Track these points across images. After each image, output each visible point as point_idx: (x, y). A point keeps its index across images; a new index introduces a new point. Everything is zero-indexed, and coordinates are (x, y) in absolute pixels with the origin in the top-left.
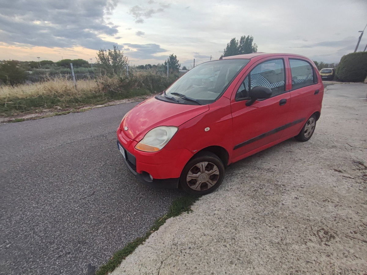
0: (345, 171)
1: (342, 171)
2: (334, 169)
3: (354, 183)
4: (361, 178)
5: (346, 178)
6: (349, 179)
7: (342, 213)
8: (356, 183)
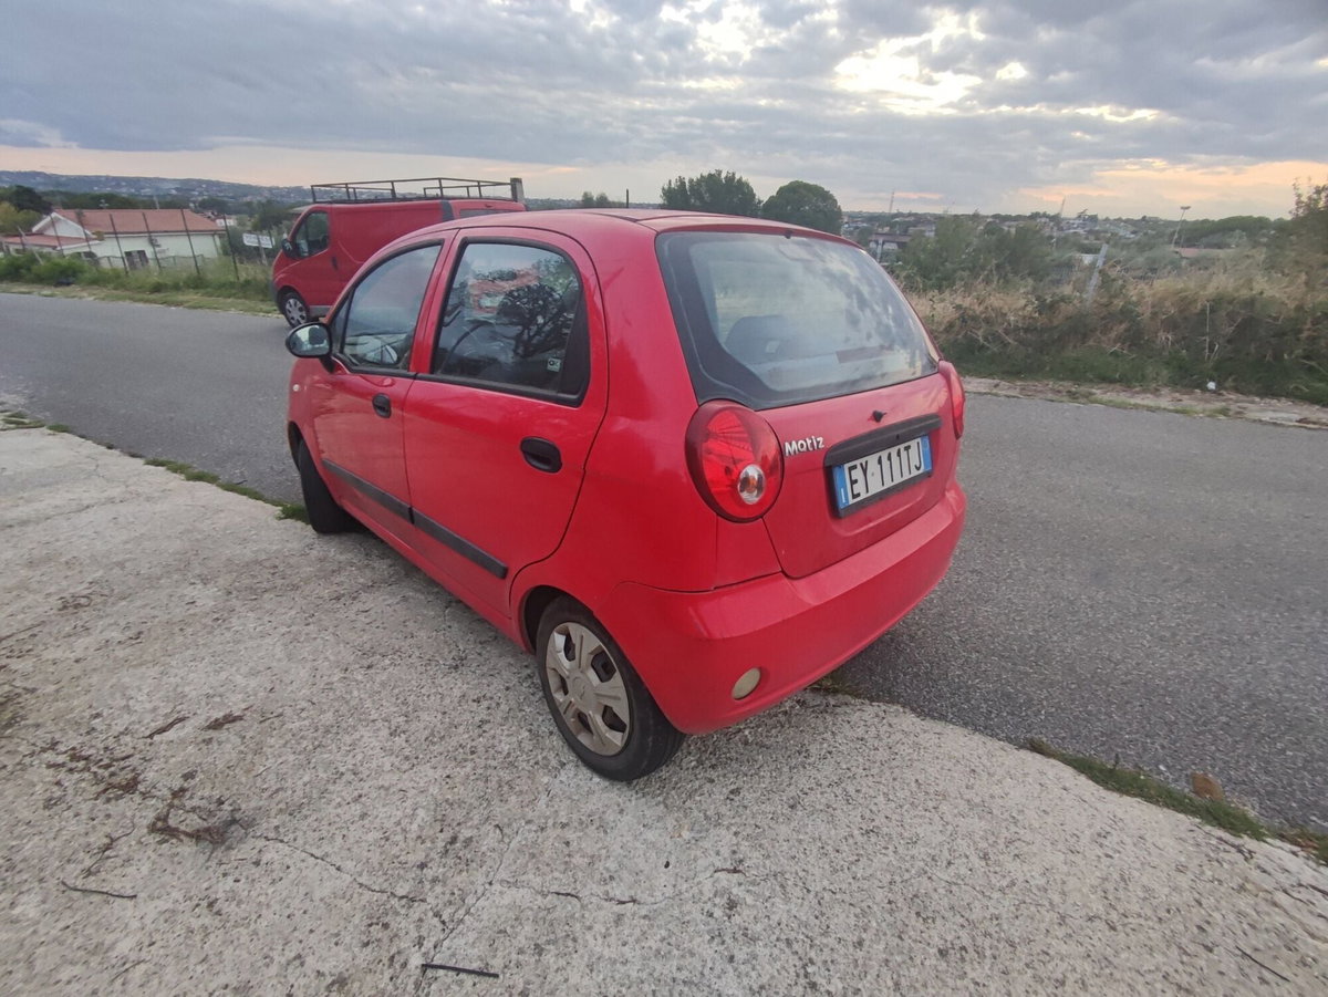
0: (208, 741)
1: (211, 734)
2: (240, 718)
3: (130, 724)
4: (134, 761)
5: (170, 721)
6: (160, 723)
7: (82, 643)
8: (126, 729)
